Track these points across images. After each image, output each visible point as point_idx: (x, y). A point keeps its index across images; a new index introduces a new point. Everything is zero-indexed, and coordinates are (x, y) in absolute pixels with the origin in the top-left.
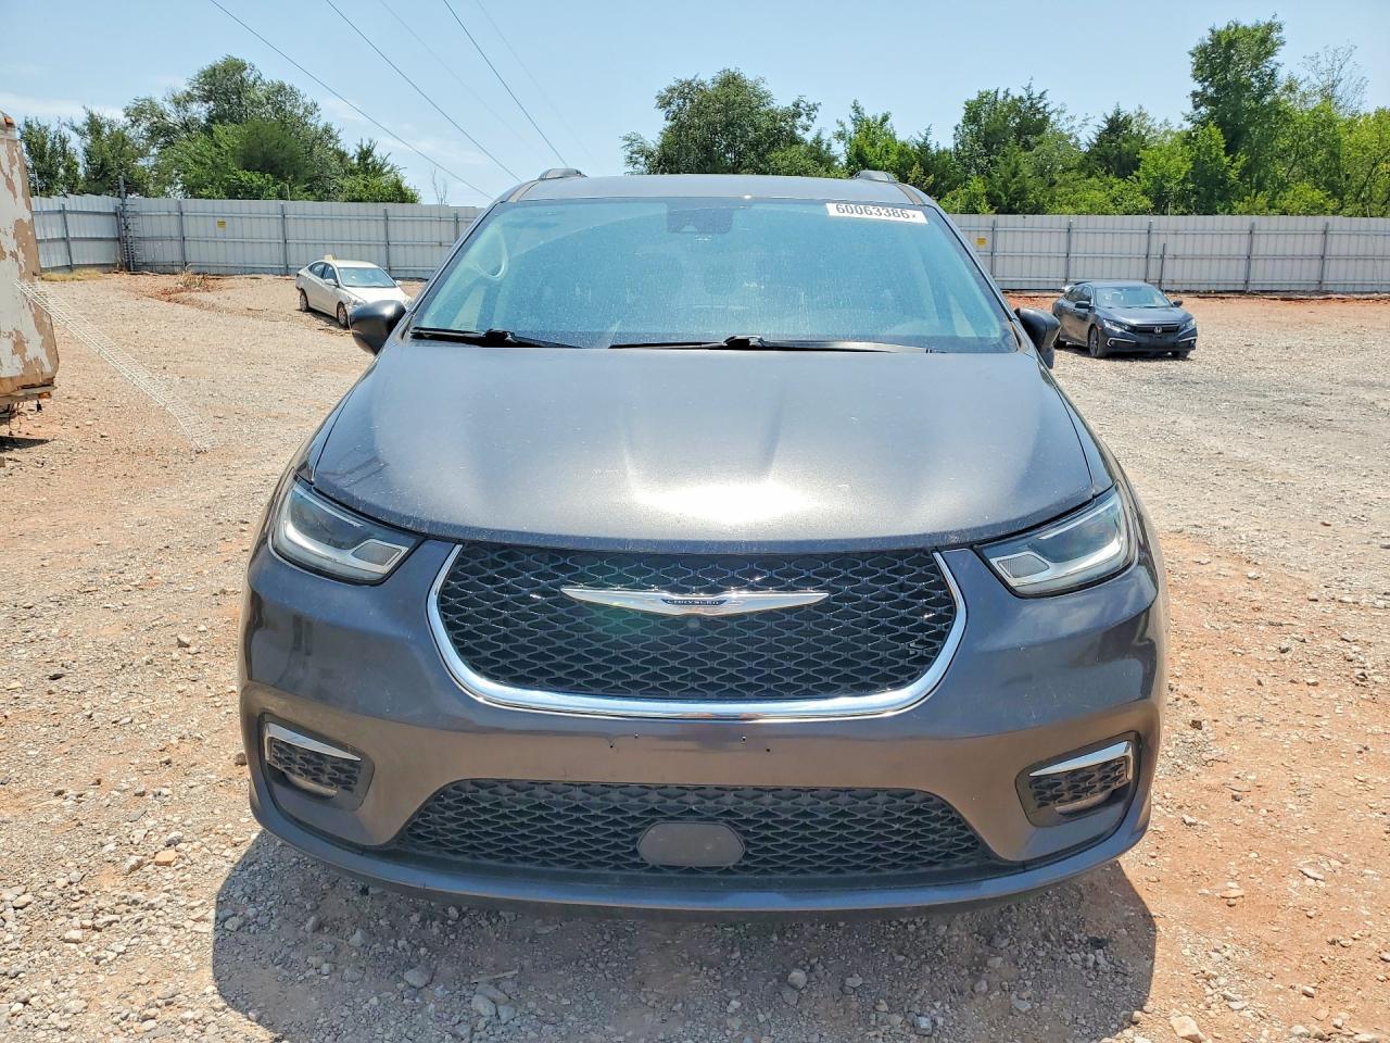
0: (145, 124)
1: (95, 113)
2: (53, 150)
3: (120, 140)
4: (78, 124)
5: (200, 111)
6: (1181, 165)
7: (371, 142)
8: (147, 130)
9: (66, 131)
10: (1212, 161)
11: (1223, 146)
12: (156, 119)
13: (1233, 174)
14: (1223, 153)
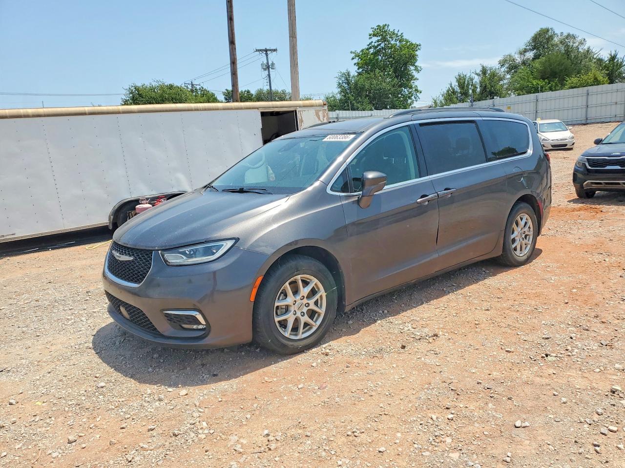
0: (507, 65)
1: (484, 66)
2: (468, 84)
3: (493, 75)
4: (478, 71)
5: (530, 55)
7: (616, 51)
8: (507, 68)
9: (473, 75)
12: (511, 63)
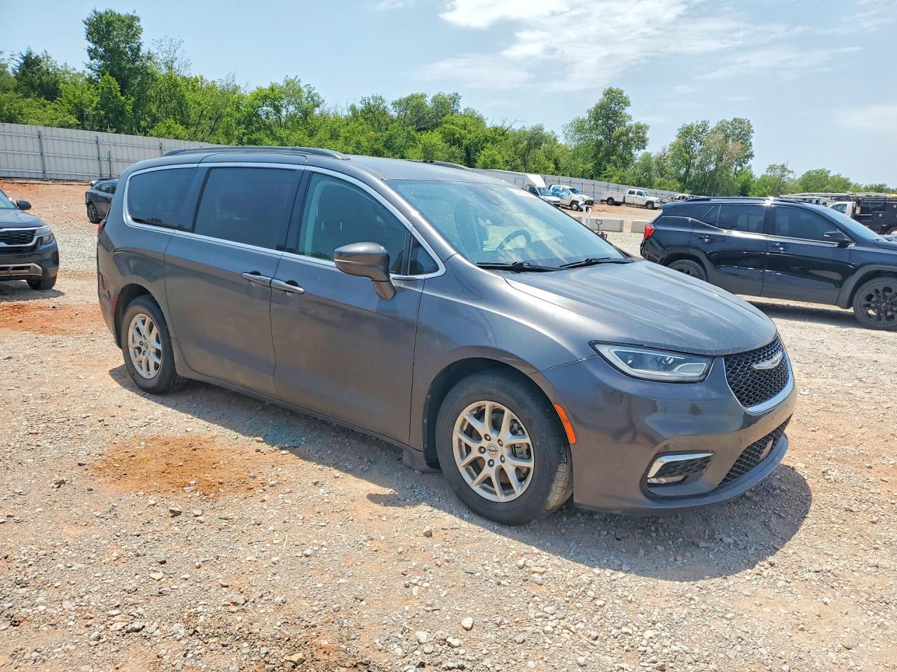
6: (91, 98)
10: (113, 98)
11: (119, 89)
13: (128, 108)
14: (119, 94)
